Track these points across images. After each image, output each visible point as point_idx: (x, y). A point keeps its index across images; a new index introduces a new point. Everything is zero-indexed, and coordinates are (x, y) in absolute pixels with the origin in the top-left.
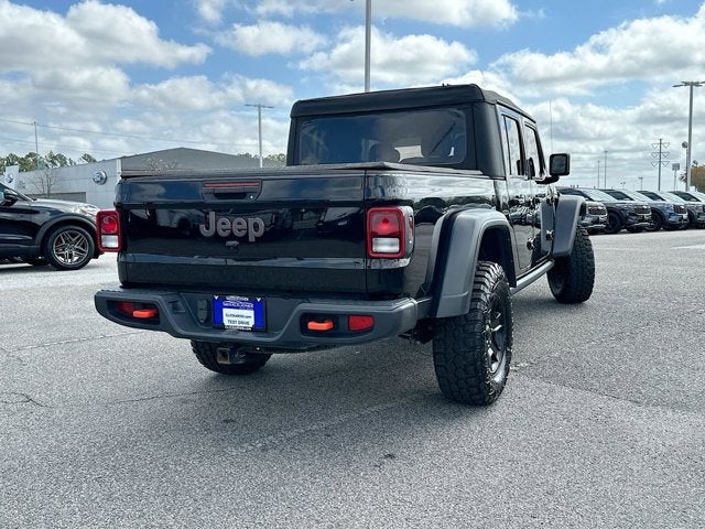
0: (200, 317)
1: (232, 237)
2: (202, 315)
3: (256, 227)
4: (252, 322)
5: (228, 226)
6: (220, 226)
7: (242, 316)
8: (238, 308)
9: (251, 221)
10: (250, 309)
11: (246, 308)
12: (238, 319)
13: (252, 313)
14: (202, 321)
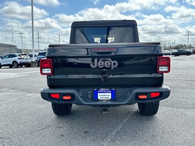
1: (104, 68)
2: (90, 96)
3: (114, 64)
4: (110, 97)
5: (103, 64)
6: (99, 64)
7: (106, 95)
8: (105, 93)
9: (113, 62)
10: (110, 93)
11: (108, 93)
12: (104, 97)
13: (110, 94)
14: (90, 98)
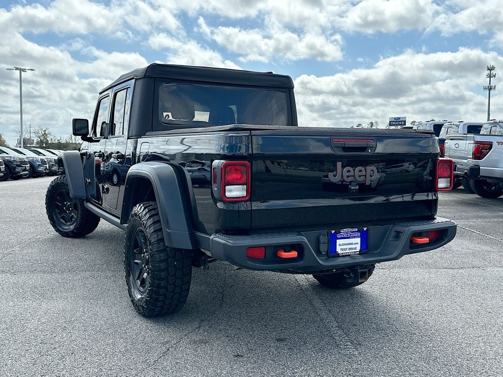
0: (322, 250)
2: (324, 248)
4: (358, 247)
5: (352, 173)
6: (345, 174)
7: (352, 244)
8: (349, 238)
9: (369, 169)
10: (357, 237)
11: (354, 237)
12: (348, 247)
13: (358, 240)
14: (323, 253)
